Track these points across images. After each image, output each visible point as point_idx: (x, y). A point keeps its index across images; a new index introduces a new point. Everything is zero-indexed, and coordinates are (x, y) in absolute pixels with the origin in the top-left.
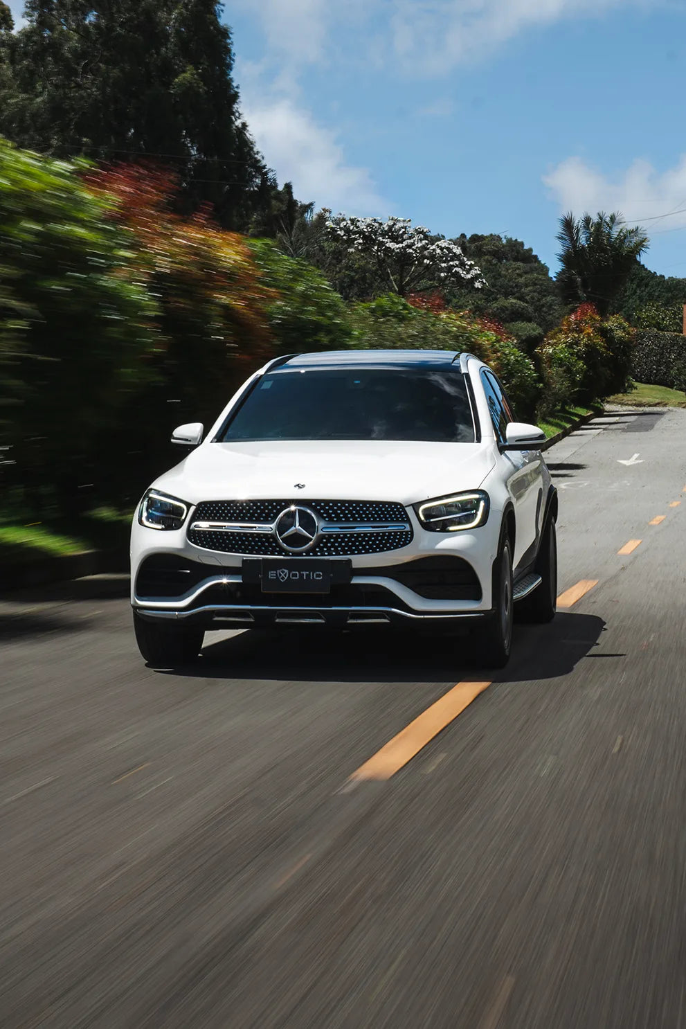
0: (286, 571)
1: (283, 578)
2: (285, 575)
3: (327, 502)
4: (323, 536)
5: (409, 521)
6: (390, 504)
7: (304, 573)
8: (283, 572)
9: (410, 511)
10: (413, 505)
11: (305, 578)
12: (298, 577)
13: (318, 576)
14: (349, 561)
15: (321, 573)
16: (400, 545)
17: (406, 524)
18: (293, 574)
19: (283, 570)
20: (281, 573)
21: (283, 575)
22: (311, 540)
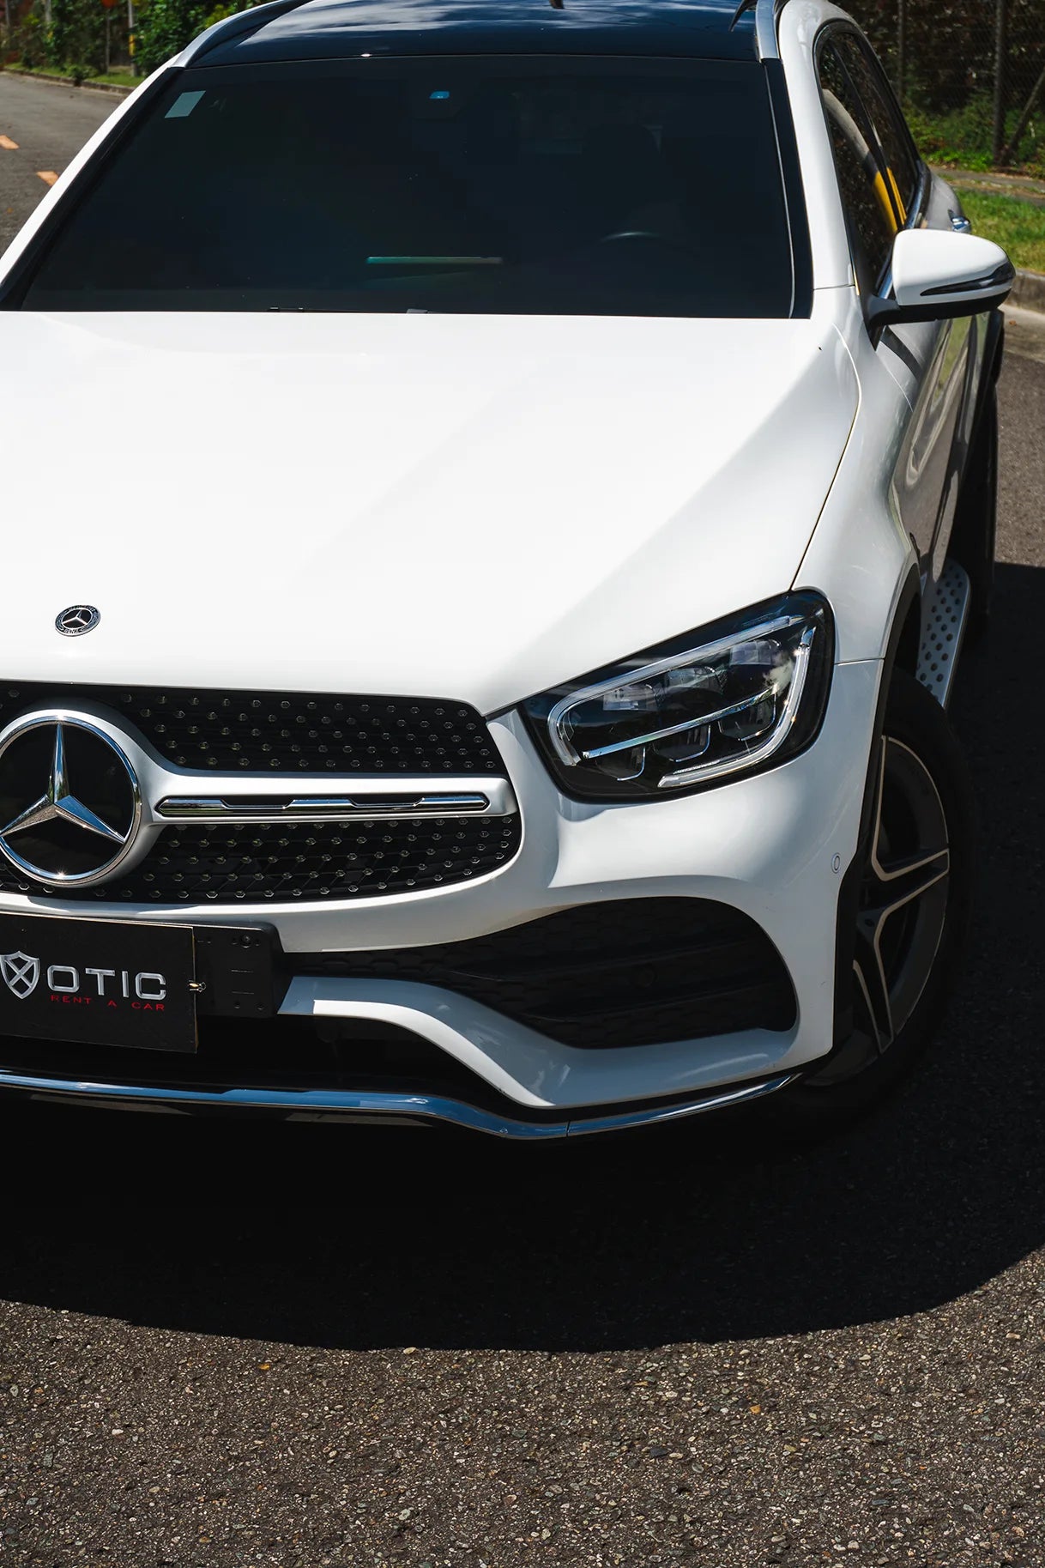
0: (32, 961)
1: (21, 986)
2: (29, 975)
4: (167, 832)
5: (499, 769)
7: (96, 971)
8: (20, 963)
9: (501, 730)
10: (521, 707)
11: (101, 992)
12: (75, 988)
13: (150, 986)
14: (268, 934)
15: (159, 977)
16: (470, 866)
17: (490, 785)
18: (56, 974)
19: (20, 955)
20: (15, 969)
21: (20, 974)
22: (117, 847)
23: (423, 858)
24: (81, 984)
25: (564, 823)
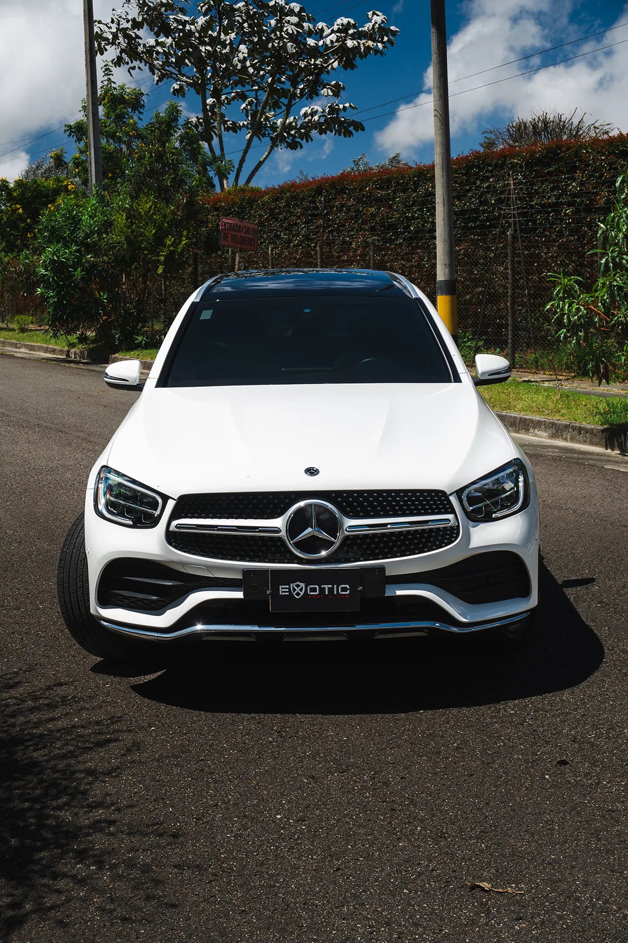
0: (302, 585)
1: (298, 594)
2: (301, 590)
3: (350, 493)
4: (347, 537)
5: (453, 512)
6: (430, 492)
7: (325, 586)
8: (298, 586)
9: (453, 499)
10: (456, 492)
11: (327, 593)
12: (318, 592)
13: (344, 589)
14: (382, 569)
15: (348, 586)
16: (444, 543)
17: (450, 516)
18: (311, 588)
19: (298, 583)
20: (296, 588)
21: (298, 590)
22: (333, 543)
23: (429, 541)
24: (320, 591)
25: (471, 529)
